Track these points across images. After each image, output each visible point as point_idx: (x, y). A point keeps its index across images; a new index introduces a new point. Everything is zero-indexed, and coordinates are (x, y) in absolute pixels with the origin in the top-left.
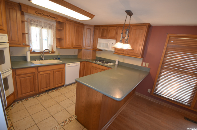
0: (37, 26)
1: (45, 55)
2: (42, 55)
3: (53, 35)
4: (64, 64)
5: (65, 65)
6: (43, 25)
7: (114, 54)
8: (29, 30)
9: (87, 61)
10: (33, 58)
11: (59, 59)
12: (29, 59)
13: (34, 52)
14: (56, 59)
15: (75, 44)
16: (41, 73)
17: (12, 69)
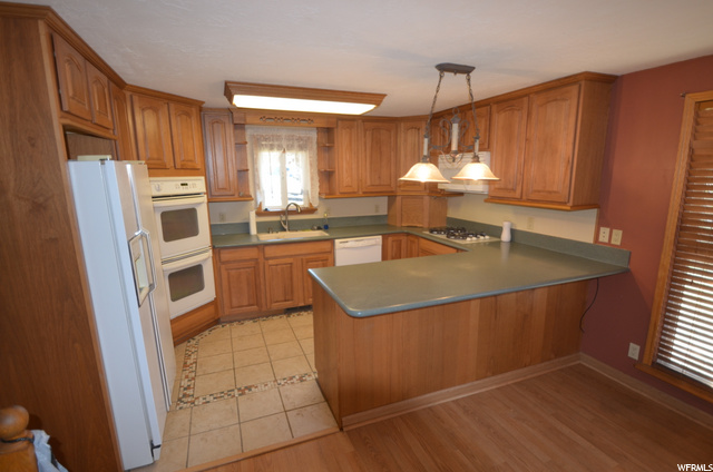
0: (271, 148)
1: (291, 218)
2: (284, 218)
3: (311, 165)
4: (331, 241)
5: (333, 244)
6: (284, 143)
7: (486, 201)
8: (254, 161)
9: (408, 234)
10: (262, 228)
11: (326, 228)
12: (253, 230)
13: (267, 213)
14: (319, 228)
15: (369, 183)
16: (271, 262)
17: (214, 248)
